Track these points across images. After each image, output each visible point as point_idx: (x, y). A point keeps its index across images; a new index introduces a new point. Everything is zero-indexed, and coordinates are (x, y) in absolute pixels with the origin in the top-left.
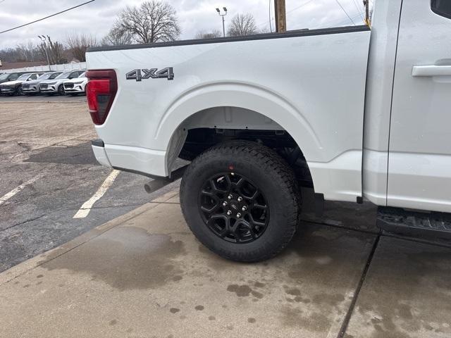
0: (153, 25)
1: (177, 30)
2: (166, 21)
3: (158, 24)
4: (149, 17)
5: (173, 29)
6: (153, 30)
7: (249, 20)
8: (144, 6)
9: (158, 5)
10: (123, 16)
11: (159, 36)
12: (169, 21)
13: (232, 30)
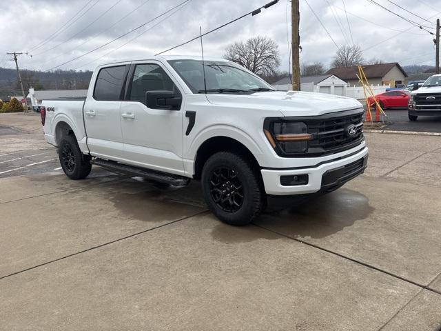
0: (256, 58)
1: (277, 62)
2: (268, 55)
3: (260, 57)
4: (253, 51)
5: (274, 61)
6: (255, 62)
7: (356, 51)
8: (250, 42)
9: (262, 41)
10: (231, 51)
11: (259, 68)
12: (270, 54)
13: (337, 61)
